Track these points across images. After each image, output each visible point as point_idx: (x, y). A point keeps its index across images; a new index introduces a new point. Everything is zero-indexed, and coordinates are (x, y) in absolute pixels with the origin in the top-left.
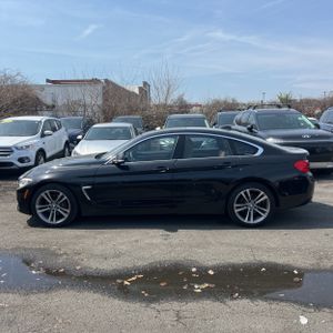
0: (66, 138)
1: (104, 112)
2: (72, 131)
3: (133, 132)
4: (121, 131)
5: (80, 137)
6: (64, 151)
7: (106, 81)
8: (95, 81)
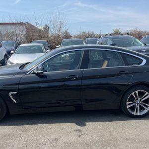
0: (5, 52)
1: (27, 38)
2: (8, 48)
3: (43, 49)
4: (37, 48)
5: (12, 52)
6: (4, 60)
7: (28, 23)
8: (22, 24)
